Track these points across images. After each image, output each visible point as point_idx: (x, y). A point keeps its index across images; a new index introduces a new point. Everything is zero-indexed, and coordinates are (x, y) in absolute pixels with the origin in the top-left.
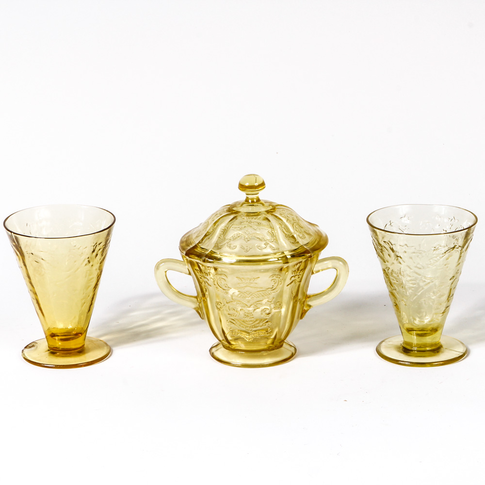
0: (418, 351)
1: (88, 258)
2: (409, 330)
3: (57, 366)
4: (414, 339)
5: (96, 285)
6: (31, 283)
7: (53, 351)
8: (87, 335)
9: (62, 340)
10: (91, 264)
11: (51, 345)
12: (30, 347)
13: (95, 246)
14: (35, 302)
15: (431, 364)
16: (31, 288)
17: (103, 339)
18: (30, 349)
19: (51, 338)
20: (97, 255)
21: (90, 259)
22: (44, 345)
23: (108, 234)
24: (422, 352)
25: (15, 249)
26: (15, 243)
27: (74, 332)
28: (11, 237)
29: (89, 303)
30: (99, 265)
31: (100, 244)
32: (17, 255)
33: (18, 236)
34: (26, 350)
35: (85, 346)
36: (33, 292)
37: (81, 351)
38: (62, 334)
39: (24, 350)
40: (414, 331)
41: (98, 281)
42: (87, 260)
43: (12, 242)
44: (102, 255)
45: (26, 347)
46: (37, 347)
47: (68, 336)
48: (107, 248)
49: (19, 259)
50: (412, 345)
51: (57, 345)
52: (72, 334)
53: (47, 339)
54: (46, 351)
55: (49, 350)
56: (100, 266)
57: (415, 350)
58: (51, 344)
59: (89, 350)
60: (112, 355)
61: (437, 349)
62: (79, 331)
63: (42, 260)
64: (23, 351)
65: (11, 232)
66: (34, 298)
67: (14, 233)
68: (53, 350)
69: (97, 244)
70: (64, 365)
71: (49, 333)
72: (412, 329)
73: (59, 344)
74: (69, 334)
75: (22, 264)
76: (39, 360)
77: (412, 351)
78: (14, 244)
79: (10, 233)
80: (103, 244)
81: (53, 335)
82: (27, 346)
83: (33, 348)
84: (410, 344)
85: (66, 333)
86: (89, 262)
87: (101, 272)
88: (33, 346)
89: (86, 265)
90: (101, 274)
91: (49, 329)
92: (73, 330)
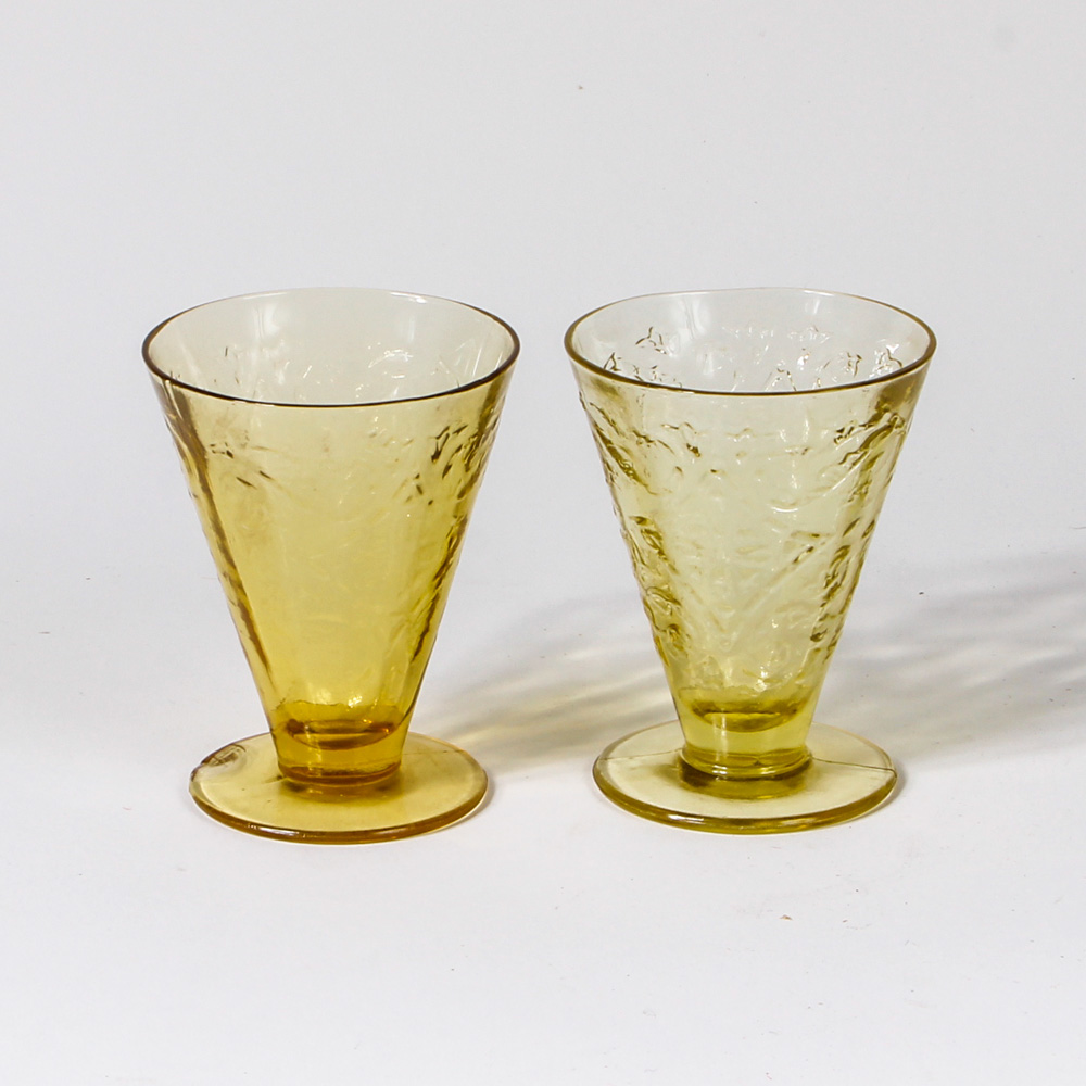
0: (730, 779)
1: (418, 477)
2: (704, 710)
3: (302, 832)
4: (720, 739)
5: (445, 566)
6: (225, 551)
7: (296, 781)
8: (409, 730)
9: (325, 745)
10: (426, 497)
11: (287, 761)
12: (221, 762)
13: (444, 435)
14: (237, 612)
15: (775, 825)
16: (227, 567)
17: (464, 742)
18: (221, 767)
19: (286, 736)
20: (448, 468)
21: (422, 480)
22: (265, 759)
23: (491, 399)
24: (745, 782)
25: (175, 433)
26: (175, 413)
27: (367, 722)
28: (162, 391)
29: (420, 627)
30: (455, 500)
31: (458, 431)
32: (183, 455)
33: (185, 391)
34: (206, 772)
35: (402, 768)
36: (231, 581)
37: (387, 783)
38: (327, 726)
39: (201, 771)
40: (717, 711)
41: (450, 554)
42: (414, 483)
43: (166, 412)
44: (467, 468)
45: (206, 761)
46: (244, 762)
47: (346, 732)
48: (483, 447)
49: (190, 470)
50: (713, 757)
51: (310, 764)
52: (357, 727)
53: (274, 737)
54: (269, 781)
55: (279, 777)
56: (458, 507)
57: (721, 778)
58: (289, 754)
59: (414, 783)
60: (494, 801)
61: (794, 773)
62: (383, 718)
63: (262, 479)
64: (195, 772)
65: (164, 377)
66: (235, 601)
67: (174, 382)
68: (292, 776)
69: (450, 432)
70: (322, 833)
71: (280, 720)
72: (711, 704)
73: (317, 759)
74: (349, 726)
75: (198, 486)
76: (244, 811)
77: (714, 776)
78: (174, 417)
79: (160, 380)
80: (472, 429)
81: (295, 728)
82: (213, 755)
83: (230, 764)
84: (707, 755)
85: (340, 720)
86: (420, 489)
87: (463, 523)
88: (232, 757)
89: (409, 499)
90: (460, 533)
91: (280, 707)
92: (364, 710)
